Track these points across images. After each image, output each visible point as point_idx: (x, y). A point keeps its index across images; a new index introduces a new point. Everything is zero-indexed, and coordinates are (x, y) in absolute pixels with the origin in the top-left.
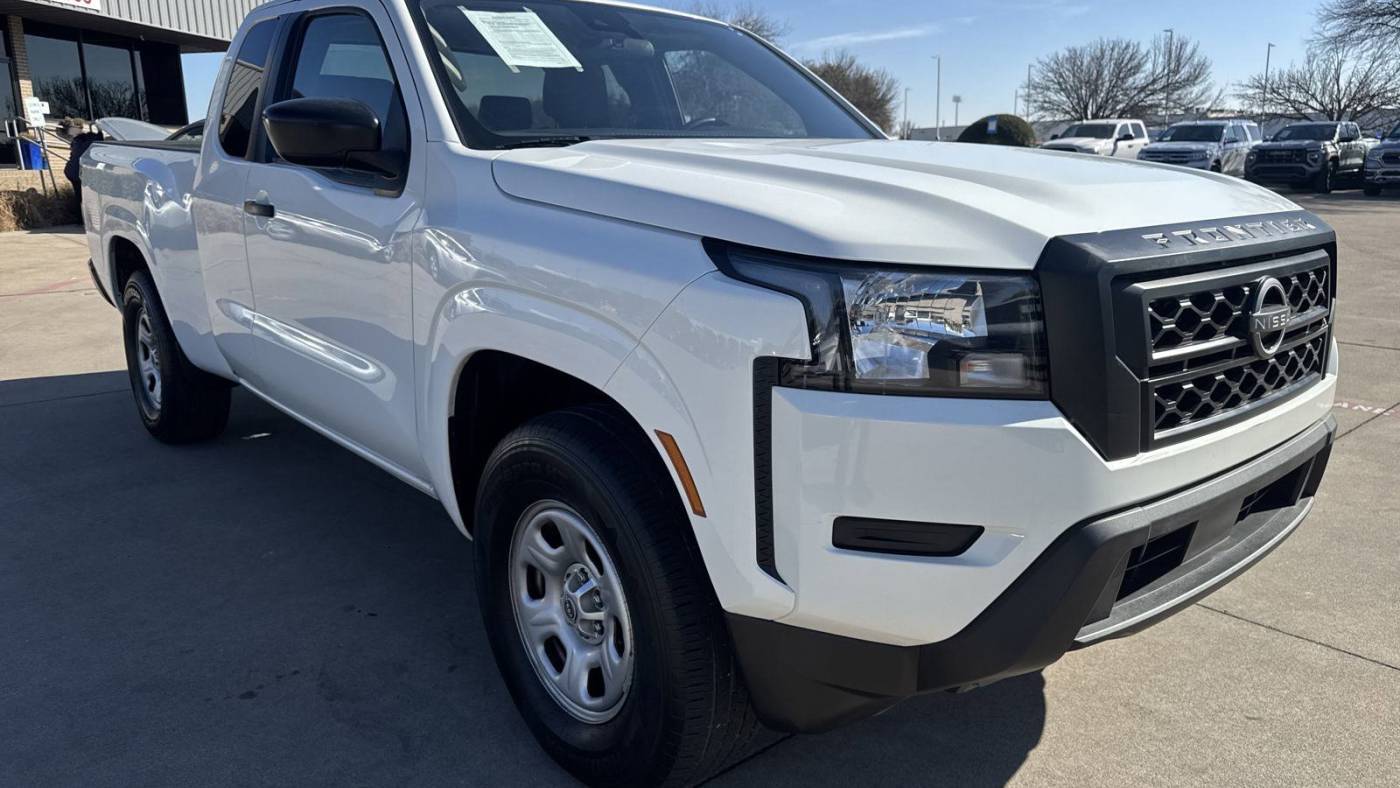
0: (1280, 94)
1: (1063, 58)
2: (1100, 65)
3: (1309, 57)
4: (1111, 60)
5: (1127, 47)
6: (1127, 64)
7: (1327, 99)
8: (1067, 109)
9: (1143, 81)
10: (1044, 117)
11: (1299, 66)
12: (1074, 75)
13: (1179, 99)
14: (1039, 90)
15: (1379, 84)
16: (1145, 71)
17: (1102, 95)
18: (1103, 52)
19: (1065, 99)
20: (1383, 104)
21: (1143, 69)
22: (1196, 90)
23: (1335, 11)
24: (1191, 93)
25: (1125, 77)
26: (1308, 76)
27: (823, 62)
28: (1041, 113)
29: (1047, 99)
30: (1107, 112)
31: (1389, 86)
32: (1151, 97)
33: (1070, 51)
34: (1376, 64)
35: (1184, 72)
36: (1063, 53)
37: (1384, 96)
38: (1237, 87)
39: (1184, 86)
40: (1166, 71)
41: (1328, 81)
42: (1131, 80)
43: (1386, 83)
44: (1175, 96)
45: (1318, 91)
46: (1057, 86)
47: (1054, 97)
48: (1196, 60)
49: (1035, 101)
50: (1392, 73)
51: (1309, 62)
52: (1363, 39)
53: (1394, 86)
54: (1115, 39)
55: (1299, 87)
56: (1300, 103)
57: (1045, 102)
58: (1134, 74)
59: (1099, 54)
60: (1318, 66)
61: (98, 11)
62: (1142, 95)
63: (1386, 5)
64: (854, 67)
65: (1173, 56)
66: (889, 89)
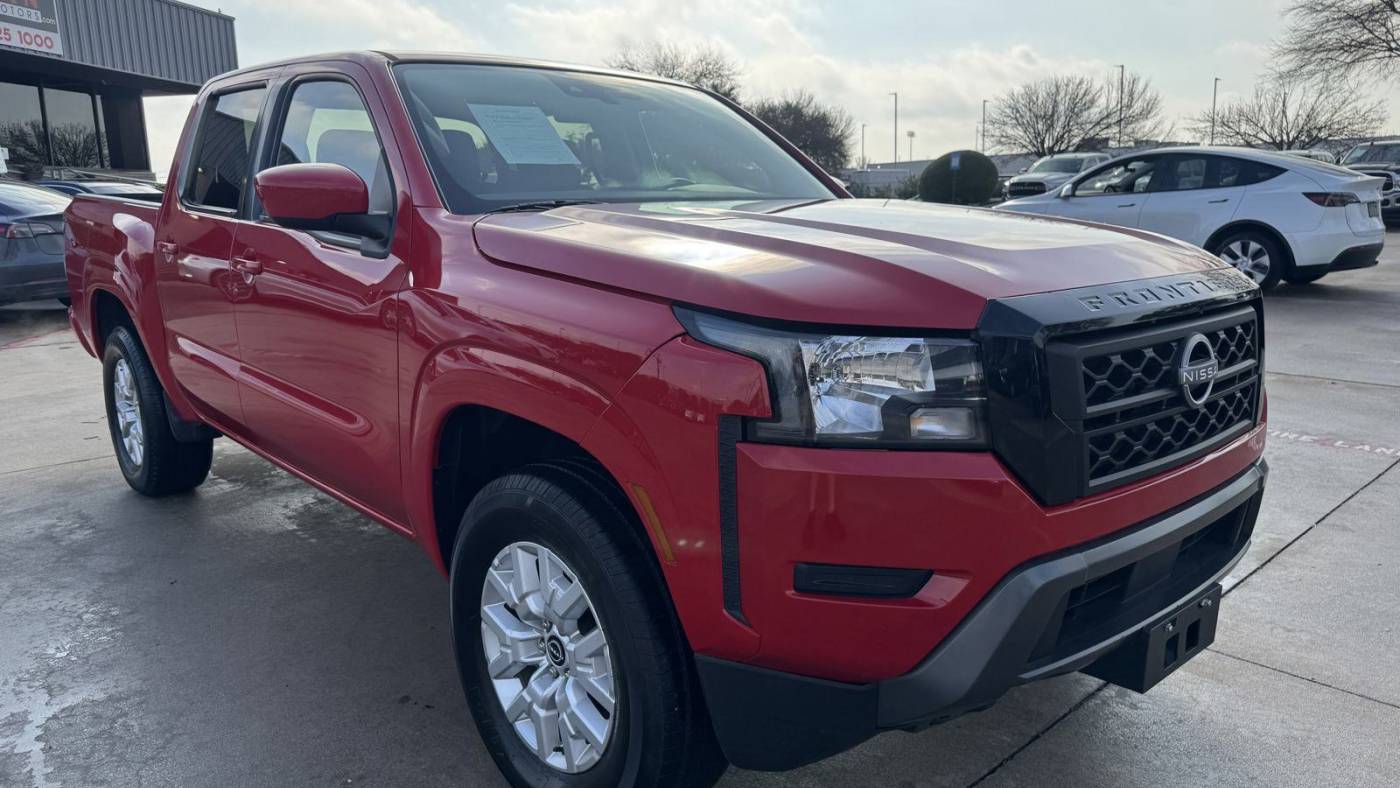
0: (1229, 127)
1: (1018, 94)
2: (1055, 101)
3: (1257, 91)
4: (1066, 95)
5: (1081, 83)
6: (1081, 99)
7: (1276, 132)
8: (1024, 143)
9: (1097, 116)
10: (1002, 151)
11: (1247, 100)
12: (1030, 110)
13: (1133, 133)
14: (996, 125)
15: (1326, 117)
16: (1099, 106)
17: (1058, 130)
18: (1057, 87)
19: (1022, 134)
20: (1330, 135)
21: (1097, 104)
22: (1149, 124)
23: (1286, 46)
24: (1144, 126)
25: (1081, 111)
26: (1257, 109)
27: (782, 100)
28: (999, 147)
29: (1004, 134)
30: (1063, 147)
31: (1336, 118)
32: (1105, 131)
33: (1025, 88)
34: (1322, 97)
35: (1137, 107)
36: (1018, 89)
37: (1330, 129)
38: (1189, 121)
39: (1137, 120)
40: (1119, 106)
41: (1276, 114)
42: (1086, 114)
43: (1332, 116)
44: (1129, 129)
45: (1267, 123)
46: (1014, 121)
47: (1010, 131)
48: (1148, 95)
49: (993, 136)
50: (1337, 106)
51: (1257, 97)
52: (1312, 74)
53: (1339, 119)
54: (1069, 76)
55: (1248, 120)
56: (1250, 135)
57: (1002, 136)
58: (1089, 108)
59: (1054, 90)
60: (1267, 101)
61: (59, 56)
62: (1098, 129)
63: (1334, 41)
64: (813, 104)
65: (1126, 90)
66: (848, 125)
